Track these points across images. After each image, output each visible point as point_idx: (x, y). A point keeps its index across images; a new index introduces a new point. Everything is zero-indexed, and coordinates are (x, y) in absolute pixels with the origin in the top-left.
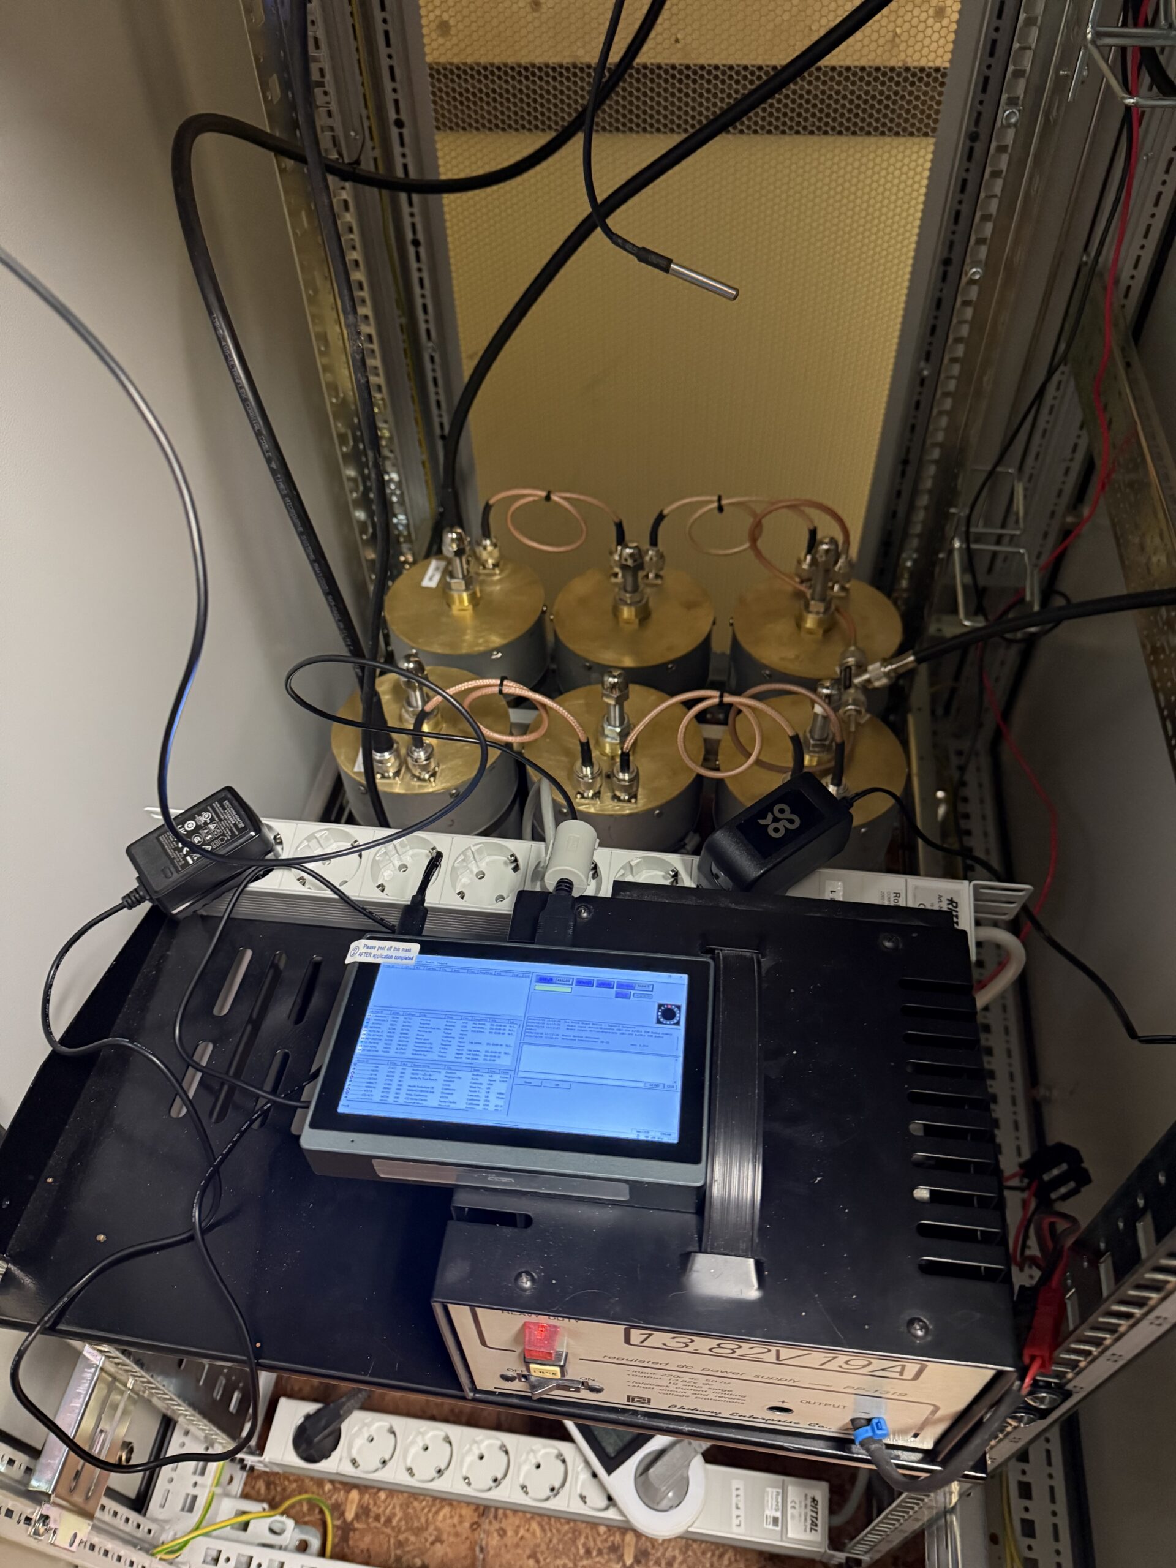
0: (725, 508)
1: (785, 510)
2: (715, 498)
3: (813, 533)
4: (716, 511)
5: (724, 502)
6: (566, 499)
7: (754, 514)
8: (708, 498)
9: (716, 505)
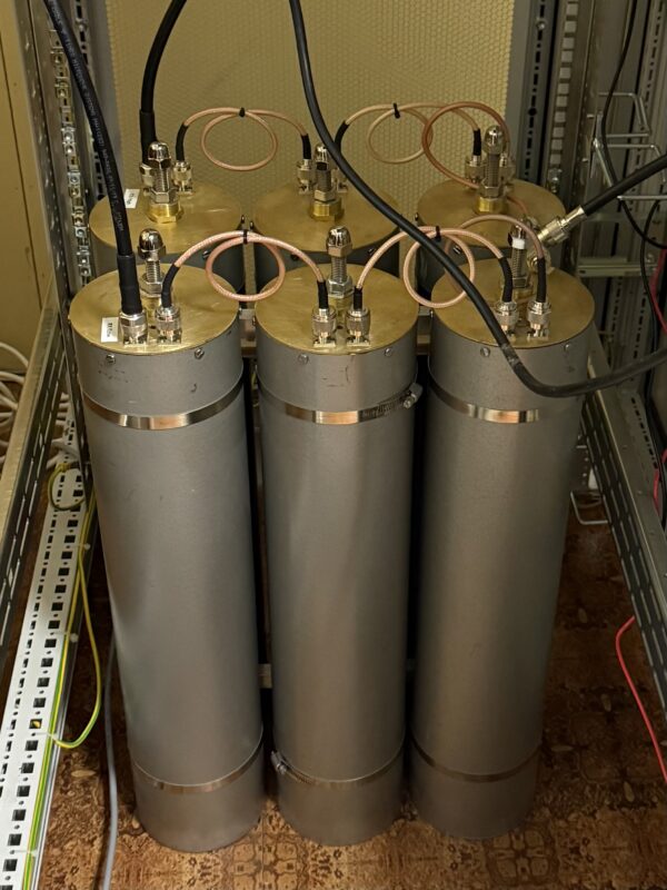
0: (402, 114)
1: (450, 113)
2: (392, 106)
3: (477, 134)
4: (394, 117)
5: (399, 108)
6: (258, 114)
7: (424, 120)
8: (385, 106)
9: (393, 111)
